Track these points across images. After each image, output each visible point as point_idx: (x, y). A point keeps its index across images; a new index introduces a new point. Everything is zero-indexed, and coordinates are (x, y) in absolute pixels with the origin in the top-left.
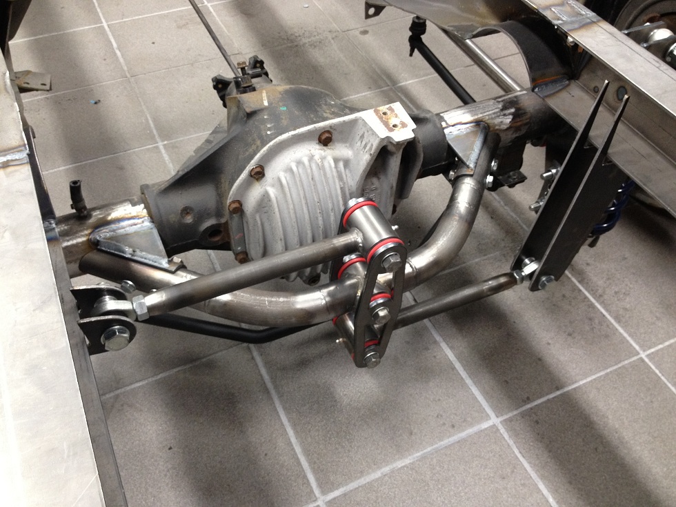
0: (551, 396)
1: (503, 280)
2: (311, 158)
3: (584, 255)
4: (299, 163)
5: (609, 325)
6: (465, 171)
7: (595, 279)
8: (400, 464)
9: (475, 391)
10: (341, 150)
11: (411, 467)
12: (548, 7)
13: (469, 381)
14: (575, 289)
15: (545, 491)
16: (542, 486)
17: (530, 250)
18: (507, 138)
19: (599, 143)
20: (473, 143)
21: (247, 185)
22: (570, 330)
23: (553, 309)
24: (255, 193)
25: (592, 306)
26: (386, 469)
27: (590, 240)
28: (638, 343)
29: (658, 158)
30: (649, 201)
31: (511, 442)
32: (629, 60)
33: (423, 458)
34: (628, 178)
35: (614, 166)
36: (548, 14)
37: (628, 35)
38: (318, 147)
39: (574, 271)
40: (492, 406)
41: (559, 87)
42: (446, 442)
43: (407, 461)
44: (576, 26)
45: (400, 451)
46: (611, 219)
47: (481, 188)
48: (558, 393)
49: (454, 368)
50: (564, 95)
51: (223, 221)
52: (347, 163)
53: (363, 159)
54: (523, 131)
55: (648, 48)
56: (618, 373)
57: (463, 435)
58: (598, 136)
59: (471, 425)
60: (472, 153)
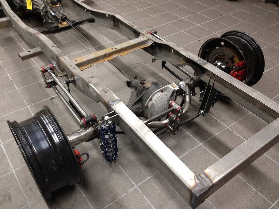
0: (211, 138)
1: (197, 115)
2: (160, 95)
3: (212, 109)
4: (159, 96)
5: (220, 123)
6: (186, 94)
7: (215, 114)
8: (184, 155)
9: (195, 139)
10: (165, 93)
11: (187, 155)
12: (198, 61)
13: (194, 138)
14: (211, 116)
15: (214, 155)
16: (213, 154)
17: (201, 108)
18: (192, 86)
19: (212, 85)
20: (187, 88)
21: (149, 102)
22: (212, 125)
23: (207, 121)
24: (151, 103)
25: (215, 119)
26: (182, 156)
27: (212, 105)
28: (226, 125)
29: (223, 86)
30: (223, 95)
31: (205, 147)
32: (215, 70)
33: (189, 153)
34: (218, 91)
35: (215, 89)
36: (198, 62)
37: (213, 65)
38: (161, 93)
39: (210, 113)
40: (199, 142)
41: (201, 75)
42: (192, 150)
43: (186, 154)
44: (204, 64)
45: (184, 152)
46: (216, 100)
47: (190, 97)
48: (212, 137)
49: (190, 136)
50: (203, 77)
51: (143, 110)
52: (166, 95)
53: (170, 94)
54: (195, 84)
55: (217, 67)
56: (223, 132)
57: (195, 148)
58: (211, 84)
59: (196, 146)
60: (187, 90)
